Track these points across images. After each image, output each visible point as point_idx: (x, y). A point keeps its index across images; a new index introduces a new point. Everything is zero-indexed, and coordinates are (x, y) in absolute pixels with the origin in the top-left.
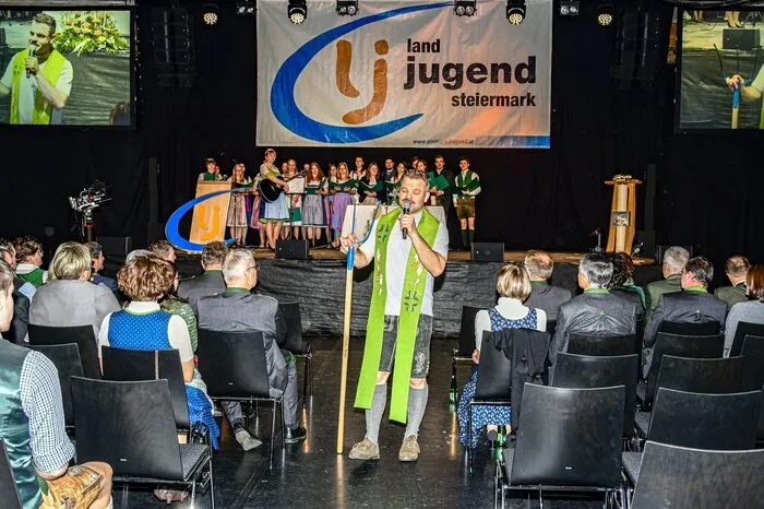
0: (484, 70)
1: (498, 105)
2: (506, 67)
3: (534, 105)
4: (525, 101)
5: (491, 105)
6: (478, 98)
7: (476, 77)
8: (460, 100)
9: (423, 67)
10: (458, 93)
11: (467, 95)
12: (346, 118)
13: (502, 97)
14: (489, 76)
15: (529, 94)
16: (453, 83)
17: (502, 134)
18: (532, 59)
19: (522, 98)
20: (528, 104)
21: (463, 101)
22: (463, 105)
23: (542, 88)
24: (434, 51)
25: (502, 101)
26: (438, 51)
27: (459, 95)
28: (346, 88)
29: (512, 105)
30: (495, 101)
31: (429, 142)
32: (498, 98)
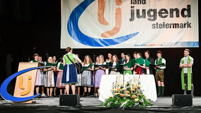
0: (166, 12)
1: (173, 28)
2: (177, 10)
3: (190, 27)
4: (186, 26)
5: (171, 27)
6: (164, 24)
7: (163, 15)
8: (156, 26)
9: (138, 11)
10: (155, 22)
11: (159, 23)
12: (102, 35)
13: (176, 24)
14: (169, 14)
15: (188, 22)
16: (152, 18)
17: (176, 41)
18: (189, 6)
19: (185, 24)
20: (188, 27)
21: (157, 26)
22: (157, 28)
23: (194, 19)
24: (143, 4)
25: (175, 26)
26: (145, 3)
27: (156, 24)
28: (102, 21)
29: (180, 28)
30: (172, 26)
31: (142, 45)
32: (174, 24)
